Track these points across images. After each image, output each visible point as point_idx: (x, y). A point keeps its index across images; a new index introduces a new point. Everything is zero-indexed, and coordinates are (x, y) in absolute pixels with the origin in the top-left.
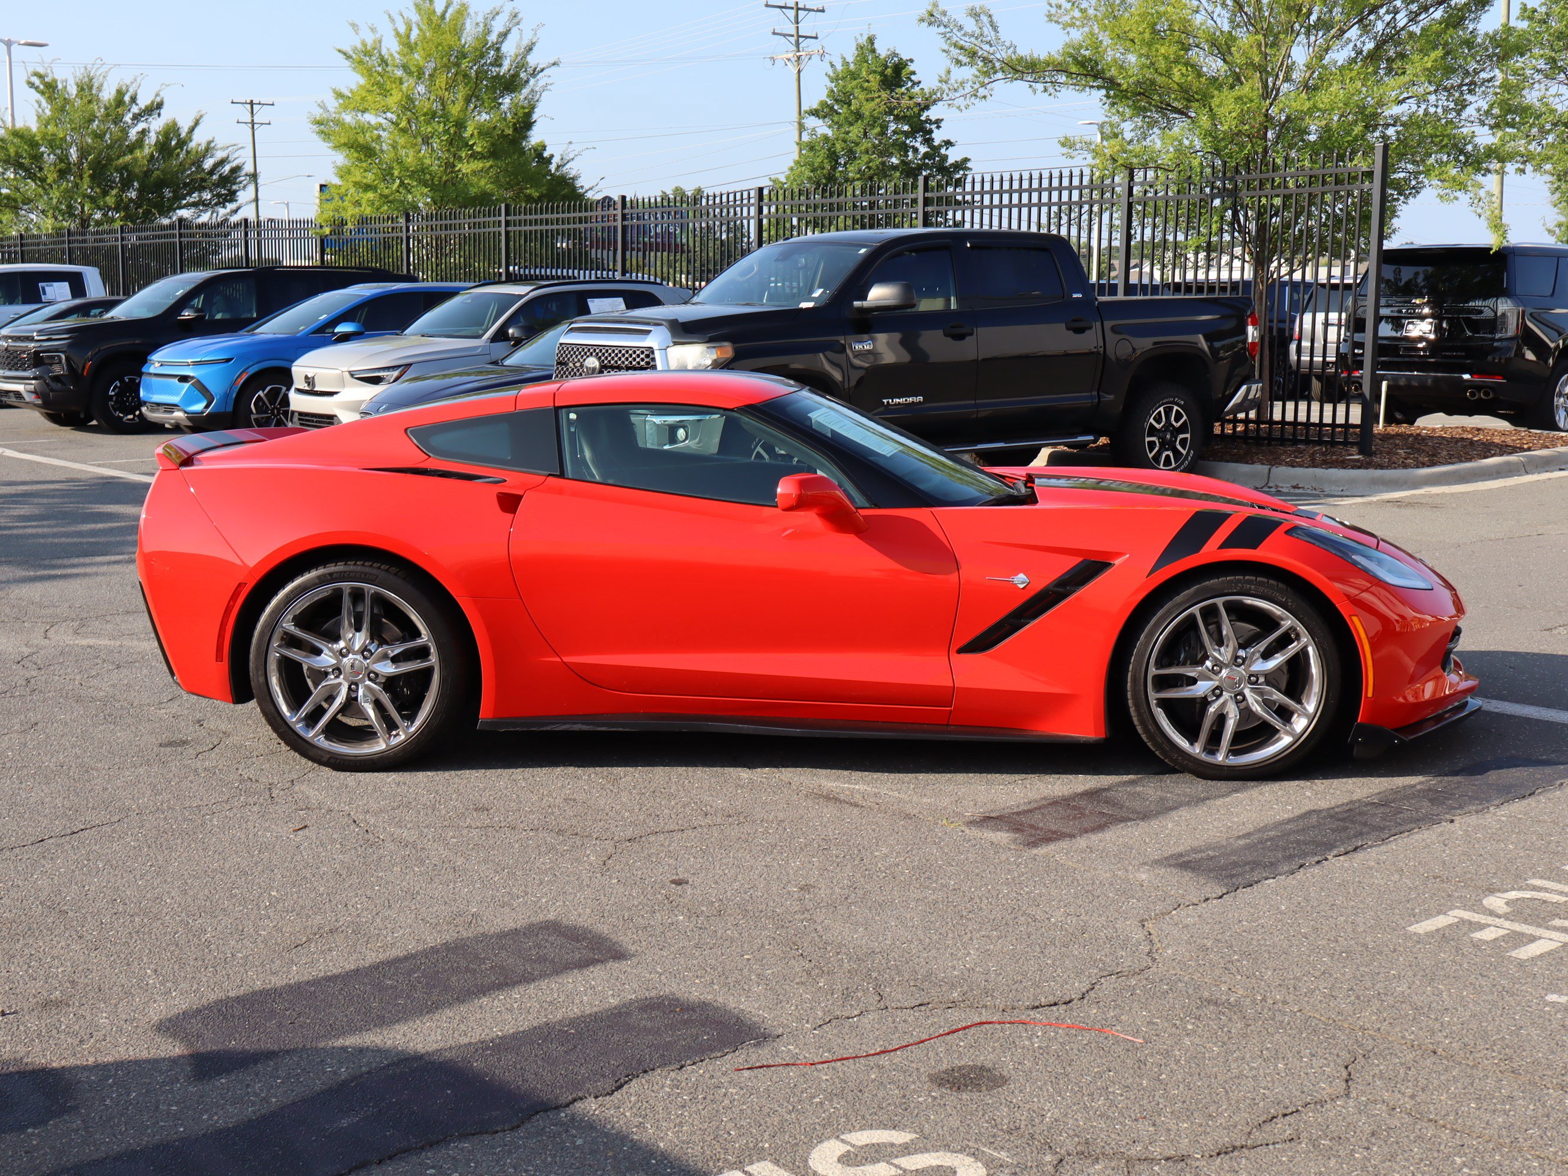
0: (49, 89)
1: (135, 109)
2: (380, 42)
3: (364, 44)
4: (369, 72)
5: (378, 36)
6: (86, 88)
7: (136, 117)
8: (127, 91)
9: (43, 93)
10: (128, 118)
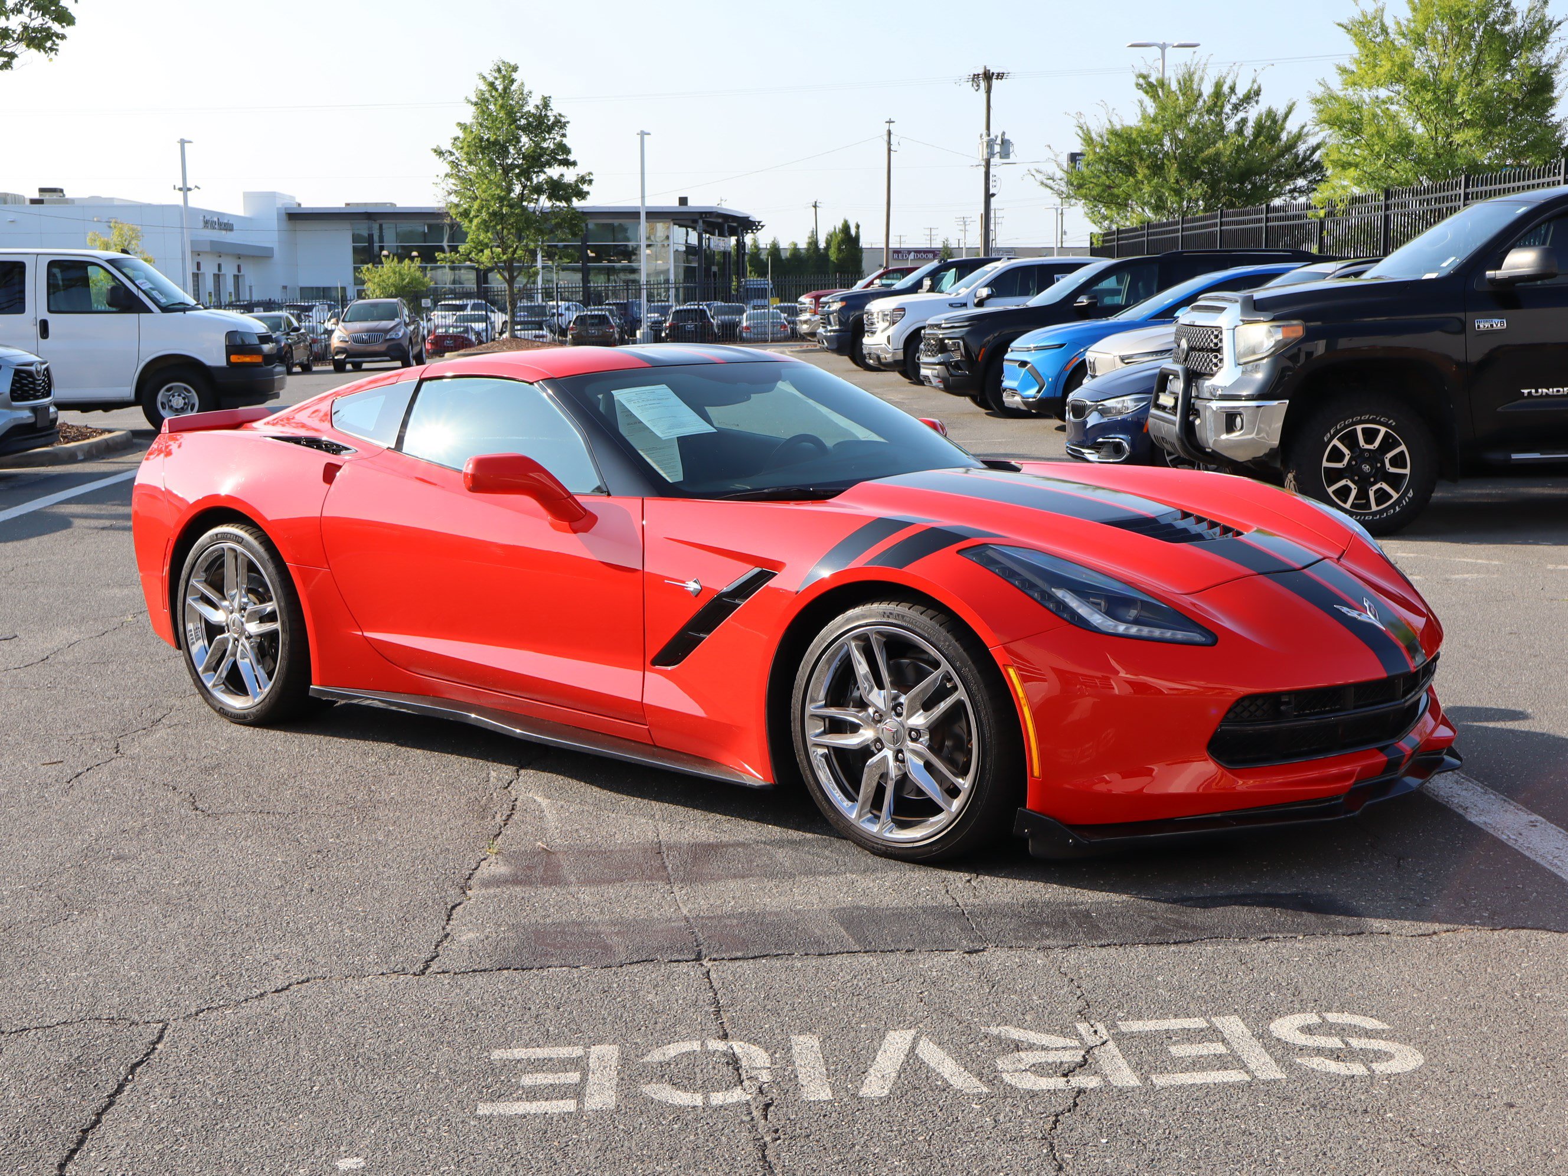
0: (1152, 88)
1: (1234, 99)
2: (1383, 10)
3: (1364, 16)
4: (1363, 44)
5: (1380, 4)
6: (1187, 84)
7: (1236, 108)
8: (1225, 82)
9: (1147, 92)
10: (1228, 108)
